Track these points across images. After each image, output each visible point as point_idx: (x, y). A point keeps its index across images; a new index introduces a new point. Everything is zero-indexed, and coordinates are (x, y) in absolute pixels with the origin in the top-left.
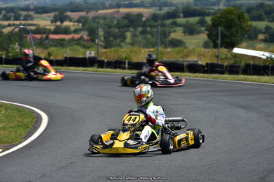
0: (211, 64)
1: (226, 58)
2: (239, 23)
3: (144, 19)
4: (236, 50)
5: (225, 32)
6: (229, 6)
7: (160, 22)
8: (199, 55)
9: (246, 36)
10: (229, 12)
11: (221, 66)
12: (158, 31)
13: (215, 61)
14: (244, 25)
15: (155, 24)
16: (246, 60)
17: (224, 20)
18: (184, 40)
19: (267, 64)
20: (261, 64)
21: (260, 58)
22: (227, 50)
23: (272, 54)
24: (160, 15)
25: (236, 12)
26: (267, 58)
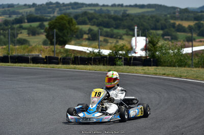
0: (49, 57)
1: (60, 52)
2: (69, 27)
4: (68, 47)
5: (59, 33)
6: (61, 14)
7: (10, 26)
9: (74, 36)
10: (62, 18)
11: (57, 59)
12: (8, 33)
13: (52, 55)
14: (73, 28)
16: (75, 54)
17: (58, 24)
18: (29, 40)
19: (91, 56)
20: (86, 56)
21: (85, 52)
22: (61, 46)
23: (94, 49)
24: (10, 21)
25: (67, 19)
26: (90, 52)
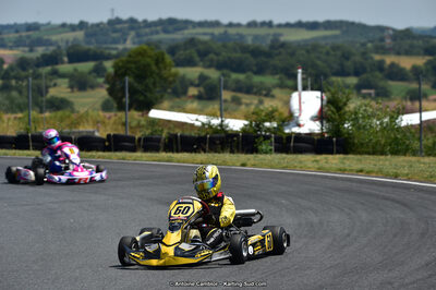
0: (114, 135)
1: (139, 126)
2: (157, 71)
3: (5, 66)
4: (154, 114)
5: (136, 85)
6: (140, 43)
7: (31, 71)
8: (97, 123)
9: (169, 90)
10: (141, 53)
11: (132, 139)
12: (28, 86)
13: (121, 131)
14: (165, 73)
15: (23, 74)
16: (170, 128)
17: (133, 66)
18: (72, 99)
19: (203, 134)
20: (194, 134)
21: (192, 125)
22: (140, 113)
23: (210, 118)
24: (32, 59)
25: (152, 53)
26: (203, 124)
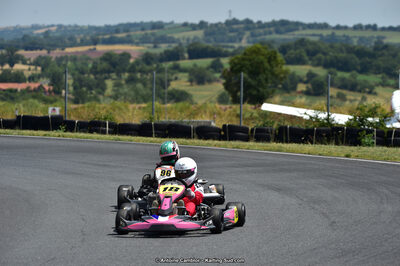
0: (230, 126)
1: (252, 118)
2: (269, 67)
3: (132, 61)
4: (266, 107)
5: (250, 80)
6: (254, 42)
7: (155, 66)
8: (213, 114)
9: (280, 86)
10: (256, 52)
11: (245, 130)
12: (152, 79)
13: (235, 122)
14: (277, 70)
16: (280, 121)
17: (247, 62)
18: (191, 92)
19: (311, 127)
20: (303, 126)
21: (301, 118)
22: (253, 106)
23: (317, 112)
24: (155, 54)
25: (265, 52)
26: (311, 117)
